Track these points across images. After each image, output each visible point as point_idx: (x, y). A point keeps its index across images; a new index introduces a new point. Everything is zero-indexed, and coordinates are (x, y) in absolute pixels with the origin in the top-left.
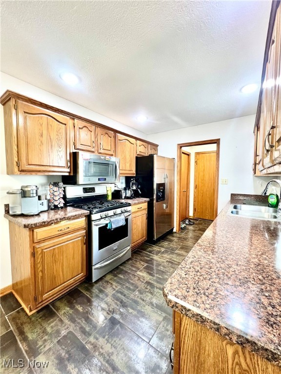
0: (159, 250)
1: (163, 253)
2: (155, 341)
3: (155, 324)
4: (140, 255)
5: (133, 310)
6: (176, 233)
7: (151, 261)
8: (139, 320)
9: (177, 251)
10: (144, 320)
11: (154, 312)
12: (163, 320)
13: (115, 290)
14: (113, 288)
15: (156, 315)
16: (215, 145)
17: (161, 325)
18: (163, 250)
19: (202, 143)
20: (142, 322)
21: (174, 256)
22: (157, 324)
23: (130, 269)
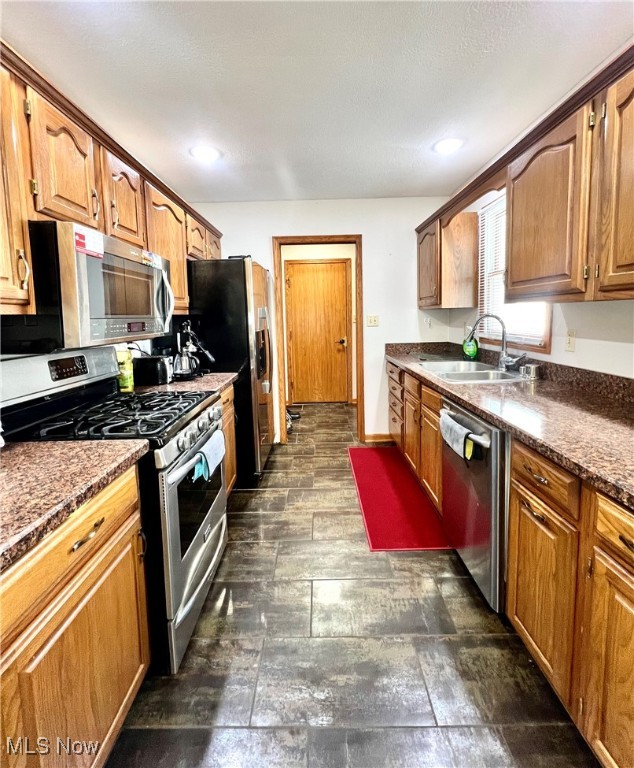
0: (276, 495)
1: (290, 499)
2: (443, 712)
3: (412, 671)
4: (243, 525)
5: (344, 673)
6: (280, 444)
7: (281, 528)
8: (377, 689)
9: (316, 485)
10: (385, 681)
11: (387, 645)
12: (418, 651)
13: (258, 652)
14: (250, 652)
15: (395, 649)
16: (353, 247)
17: (424, 667)
18: (286, 493)
19: (327, 240)
20: (384, 689)
21: (318, 497)
22: (415, 669)
23: (249, 573)
